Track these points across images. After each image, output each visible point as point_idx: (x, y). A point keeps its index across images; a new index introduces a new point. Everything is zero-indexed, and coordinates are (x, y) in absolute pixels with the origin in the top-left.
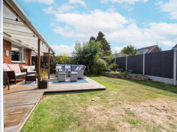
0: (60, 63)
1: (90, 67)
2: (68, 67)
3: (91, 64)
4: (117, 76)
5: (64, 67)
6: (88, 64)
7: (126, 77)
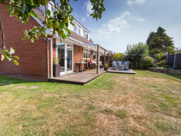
0: (115, 60)
1: (138, 63)
2: (120, 63)
3: (139, 61)
4: (160, 71)
5: (118, 63)
6: (136, 61)
7: (168, 72)
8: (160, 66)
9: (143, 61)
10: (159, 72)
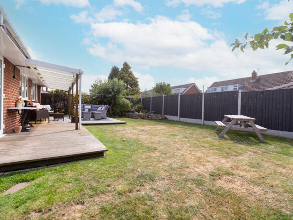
1: (112, 108)
3: (113, 105)
6: (110, 105)
7: (148, 117)
8: (138, 111)
9: (120, 105)
10: (139, 118)
